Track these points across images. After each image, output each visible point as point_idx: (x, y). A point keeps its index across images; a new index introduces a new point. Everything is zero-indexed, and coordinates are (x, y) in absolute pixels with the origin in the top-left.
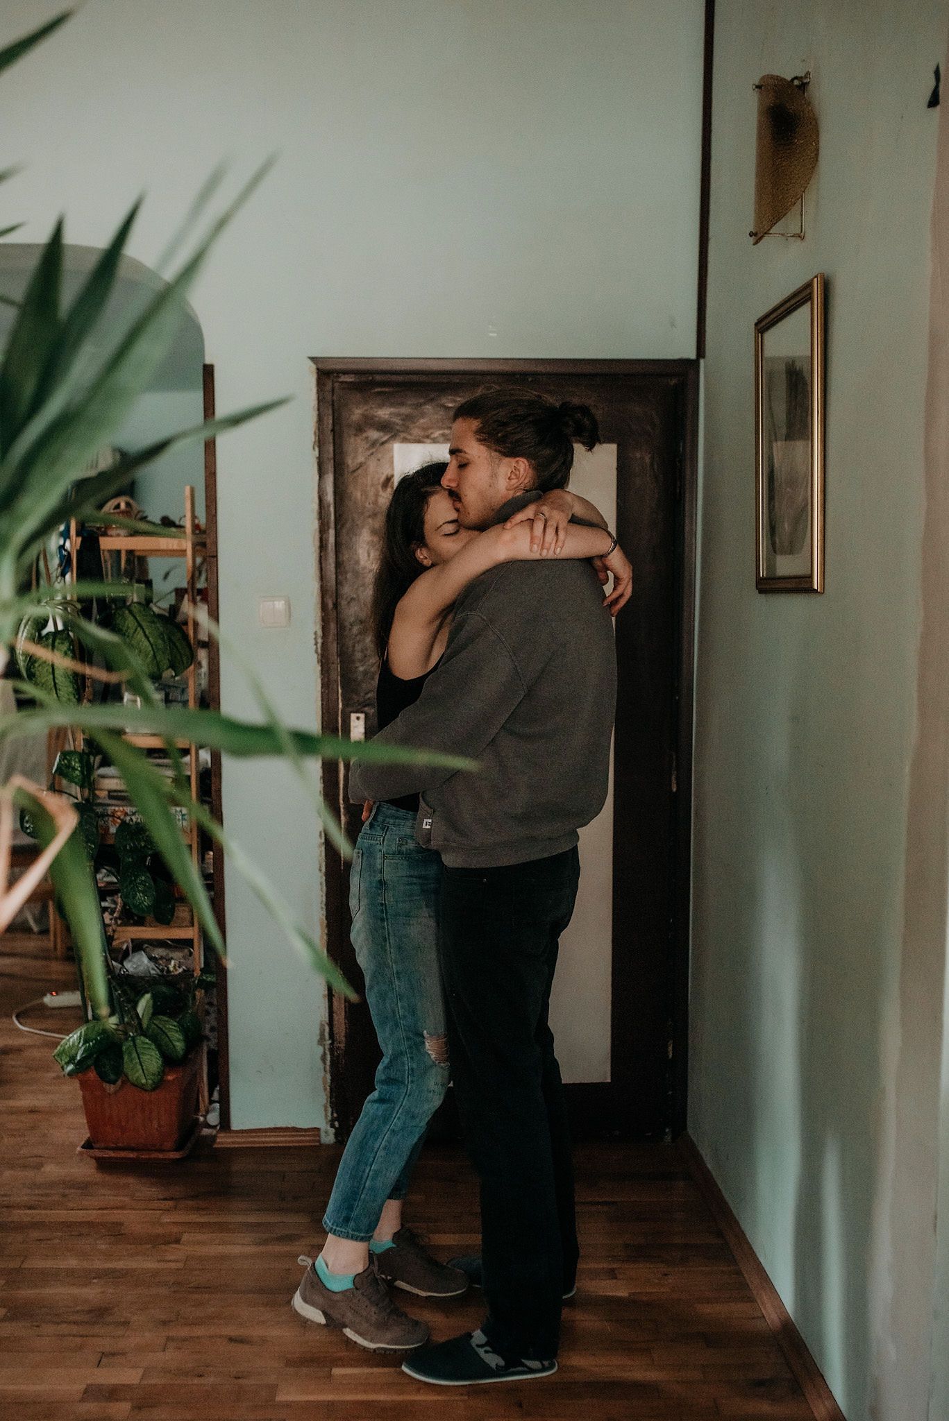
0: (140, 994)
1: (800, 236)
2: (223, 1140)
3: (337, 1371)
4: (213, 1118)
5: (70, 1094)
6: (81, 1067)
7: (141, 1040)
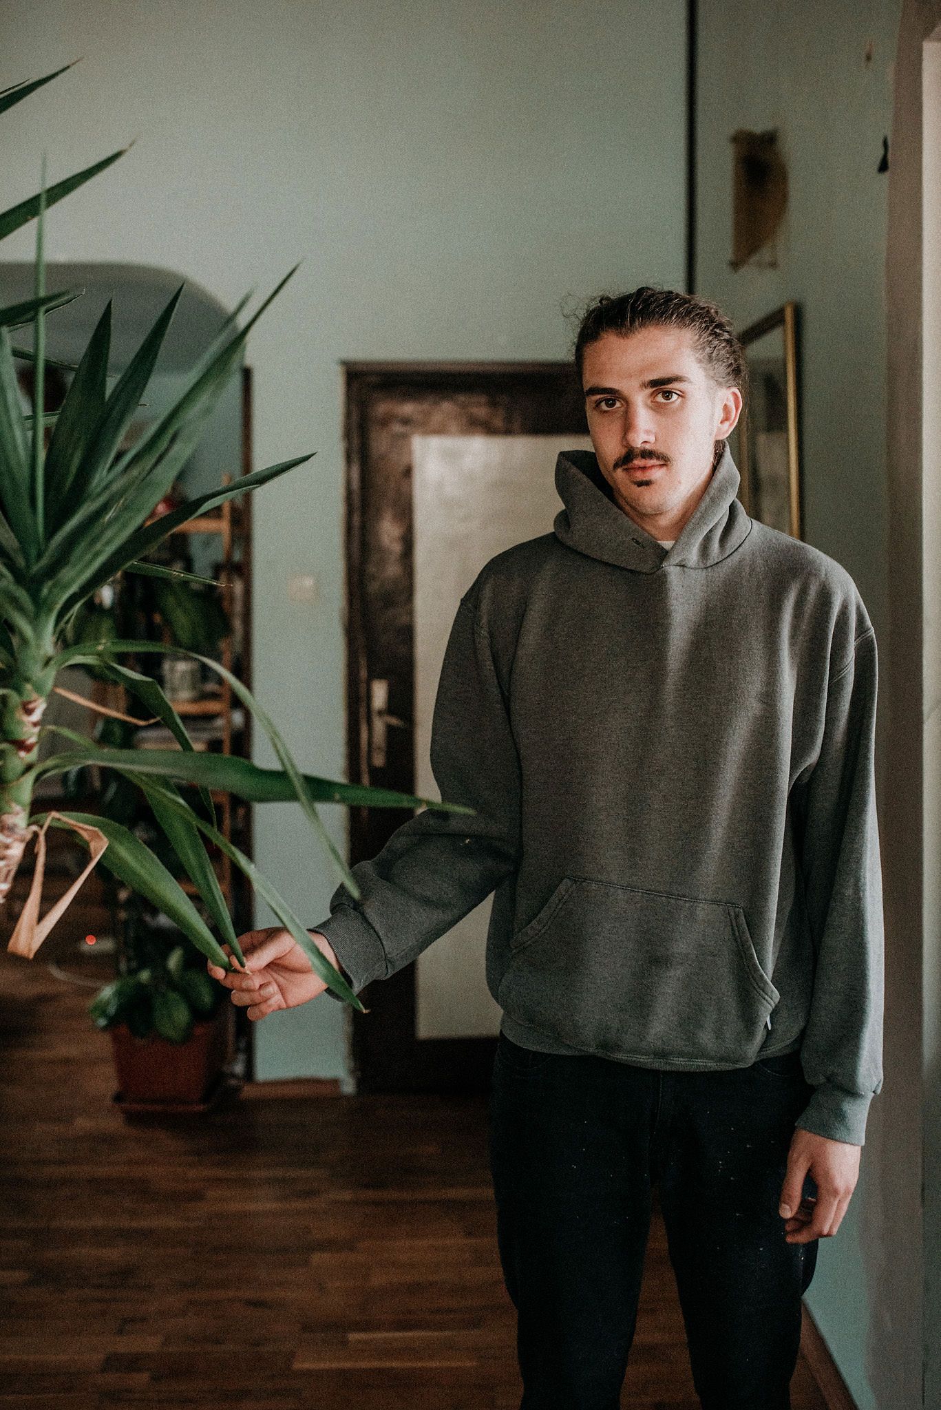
0: (169, 949)
1: (773, 265)
2: (248, 1092)
3: (353, 1337)
4: (239, 1068)
5: (102, 1045)
6: (113, 1022)
7: (173, 996)
